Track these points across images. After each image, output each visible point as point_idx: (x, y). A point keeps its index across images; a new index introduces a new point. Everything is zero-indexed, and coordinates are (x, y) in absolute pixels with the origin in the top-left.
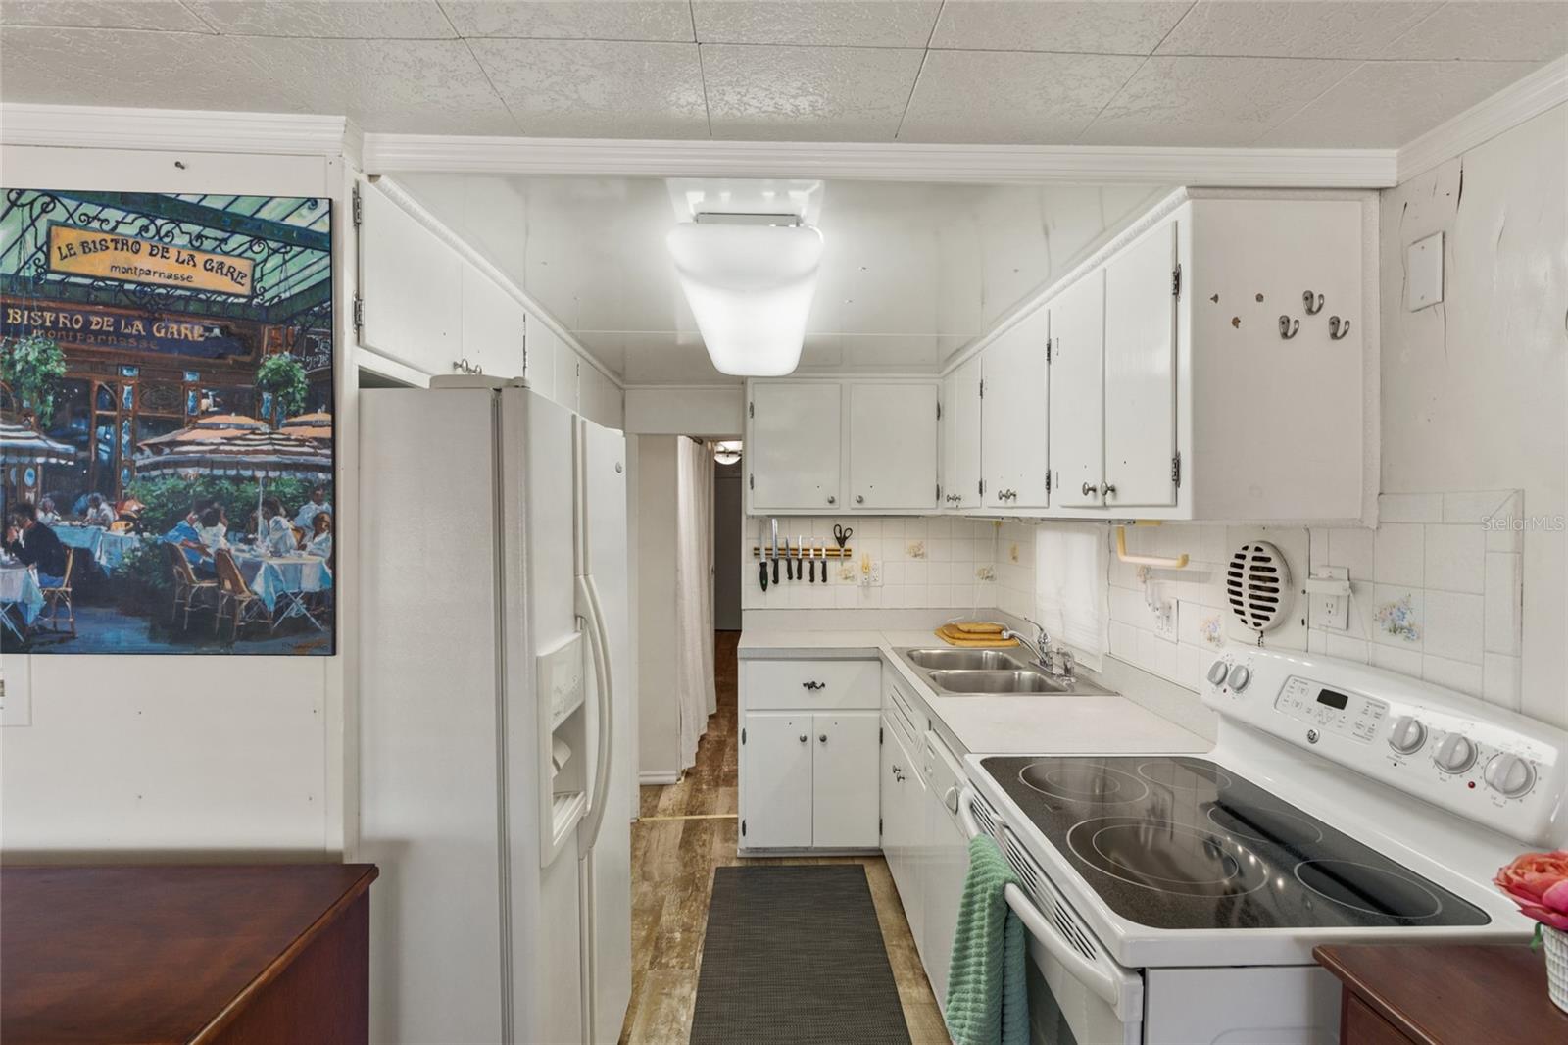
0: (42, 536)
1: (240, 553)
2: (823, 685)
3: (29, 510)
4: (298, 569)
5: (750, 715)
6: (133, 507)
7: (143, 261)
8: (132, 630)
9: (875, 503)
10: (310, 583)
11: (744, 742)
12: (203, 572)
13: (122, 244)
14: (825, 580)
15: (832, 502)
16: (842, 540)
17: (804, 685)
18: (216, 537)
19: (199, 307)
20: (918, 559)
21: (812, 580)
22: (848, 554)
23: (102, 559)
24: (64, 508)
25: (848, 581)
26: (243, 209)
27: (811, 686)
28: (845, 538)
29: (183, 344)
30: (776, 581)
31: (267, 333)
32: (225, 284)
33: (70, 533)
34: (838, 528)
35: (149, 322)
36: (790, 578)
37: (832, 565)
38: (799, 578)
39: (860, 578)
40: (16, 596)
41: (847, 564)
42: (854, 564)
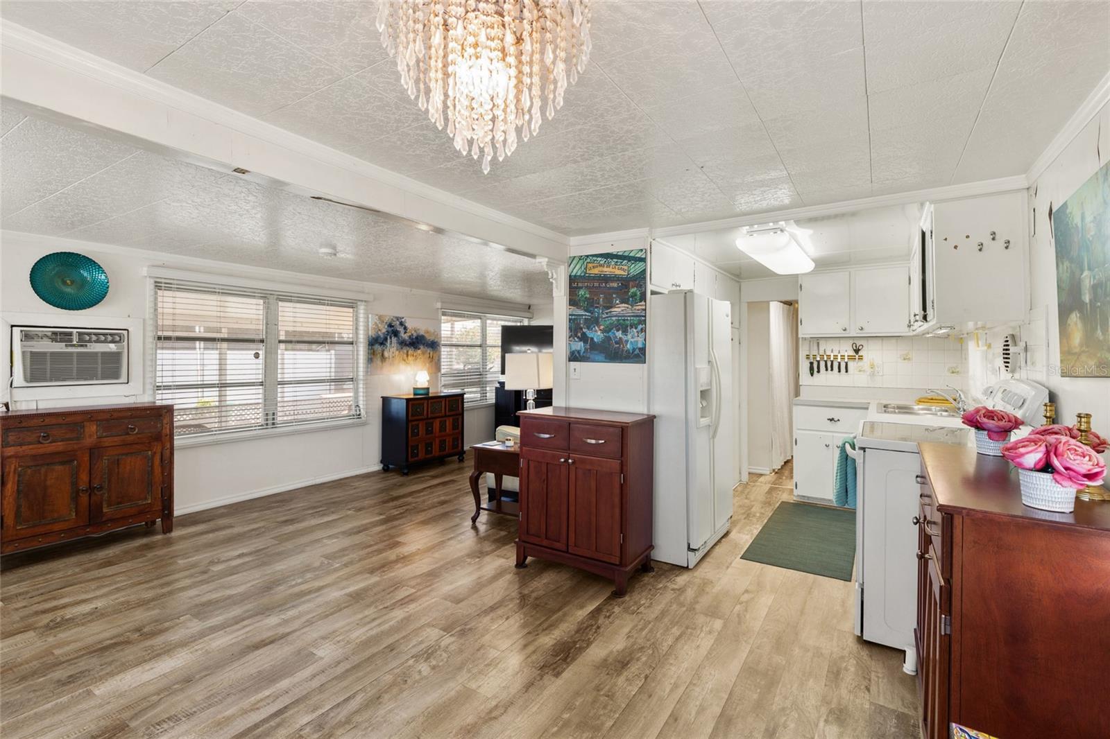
0: (584, 334)
1: (624, 338)
2: (839, 420)
3: (581, 329)
4: (637, 342)
5: (799, 431)
6: (602, 327)
7: (605, 269)
8: (601, 357)
9: (870, 330)
10: (640, 345)
11: (796, 444)
12: (616, 343)
13: (601, 266)
14: (847, 371)
15: (845, 330)
16: (857, 351)
17: (828, 419)
18: (619, 334)
19: (616, 278)
20: (906, 361)
21: (839, 371)
22: (861, 358)
23: (595, 340)
24: (588, 328)
25: (861, 373)
26: (626, 254)
27: (832, 420)
28: (859, 350)
29: (613, 288)
30: (818, 372)
31: (631, 283)
32: (622, 273)
33: (590, 334)
34: (854, 345)
35: (606, 283)
36: (827, 370)
37: (851, 364)
38: (832, 370)
39: (869, 370)
40: (579, 349)
41: (861, 363)
42: (865, 364)
